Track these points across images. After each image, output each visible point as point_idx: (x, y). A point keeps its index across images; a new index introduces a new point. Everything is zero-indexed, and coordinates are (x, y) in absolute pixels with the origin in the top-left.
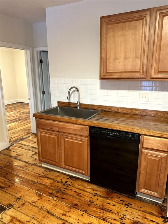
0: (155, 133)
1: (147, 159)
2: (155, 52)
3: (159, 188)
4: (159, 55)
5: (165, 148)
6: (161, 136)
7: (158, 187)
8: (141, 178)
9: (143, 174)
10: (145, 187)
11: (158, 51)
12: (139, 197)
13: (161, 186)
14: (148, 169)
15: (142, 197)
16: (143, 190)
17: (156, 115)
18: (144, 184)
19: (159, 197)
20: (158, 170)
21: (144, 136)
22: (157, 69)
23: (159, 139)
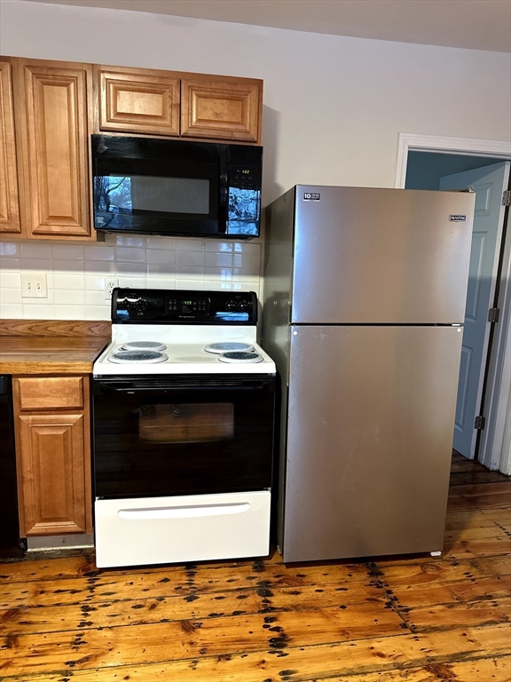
0: (45, 366)
1: (35, 438)
2: (33, 169)
3: (76, 506)
4: (46, 176)
5: (75, 399)
6: (61, 372)
7: (74, 503)
8: (28, 495)
9: (31, 480)
10: (41, 516)
11: (40, 165)
12: (35, 552)
13: (78, 500)
14: (41, 465)
15: (43, 549)
16: (39, 527)
17: (71, 333)
18: (37, 508)
19: (80, 530)
20: (66, 461)
21: (20, 379)
22: (44, 209)
23: (58, 379)
